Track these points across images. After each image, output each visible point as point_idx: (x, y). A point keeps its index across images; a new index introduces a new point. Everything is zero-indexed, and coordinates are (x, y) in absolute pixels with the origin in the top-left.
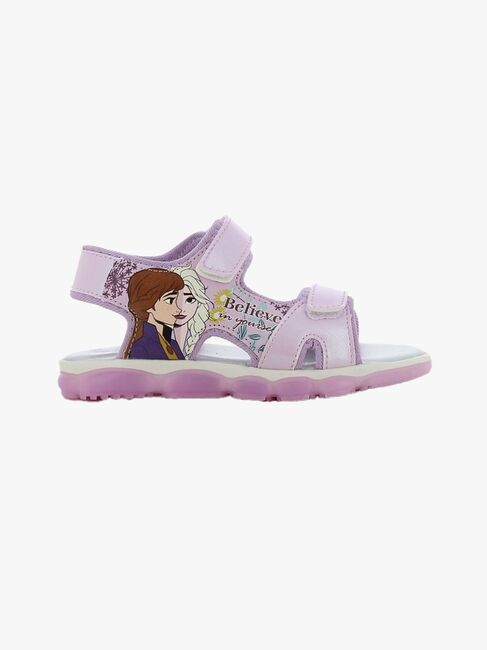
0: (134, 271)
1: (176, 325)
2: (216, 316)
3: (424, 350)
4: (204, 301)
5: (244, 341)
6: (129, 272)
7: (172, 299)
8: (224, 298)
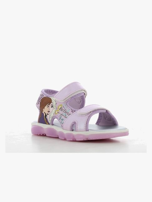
0: (43, 97)
1: (48, 114)
2: (57, 112)
3: (127, 128)
4: (55, 107)
5: (60, 120)
6: (42, 97)
7: (48, 106)
8: (60, 107)
